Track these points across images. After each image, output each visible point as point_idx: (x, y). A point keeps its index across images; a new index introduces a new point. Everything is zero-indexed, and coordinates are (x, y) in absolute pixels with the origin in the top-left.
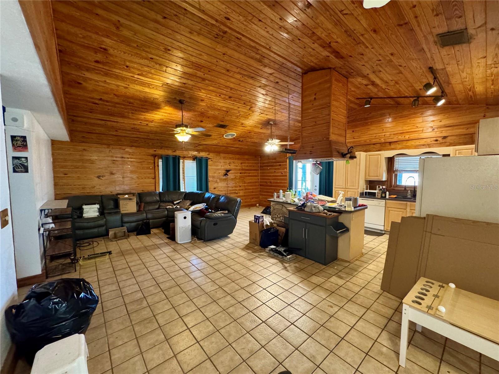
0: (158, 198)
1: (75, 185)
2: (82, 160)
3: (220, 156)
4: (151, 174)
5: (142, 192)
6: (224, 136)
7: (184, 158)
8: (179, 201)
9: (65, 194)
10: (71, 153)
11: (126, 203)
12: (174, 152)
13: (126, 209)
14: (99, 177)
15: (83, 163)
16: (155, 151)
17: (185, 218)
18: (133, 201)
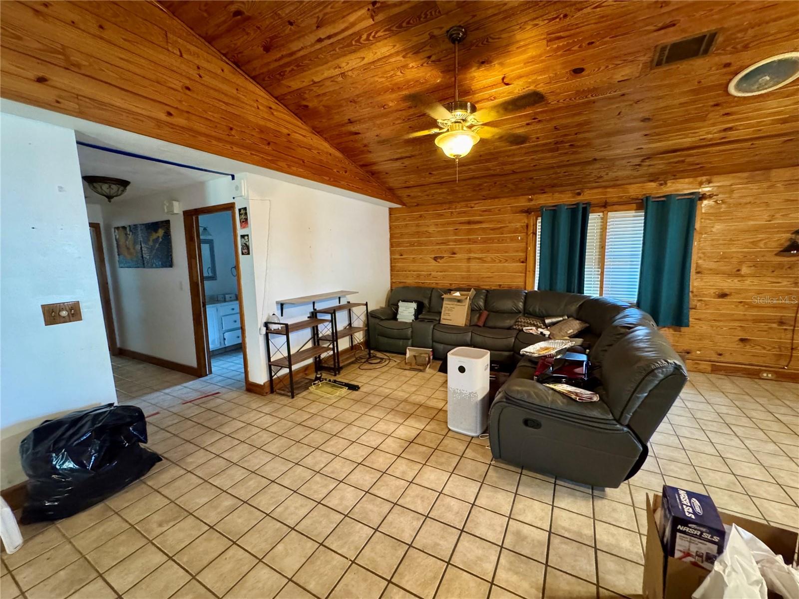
0: (521, 305)
1: (409, 271)
2: (418, 234)
3: (768, 179)
4: (517, 251)
5: (498, 288)
6: (732, 89)
7: (605, 206)
8: (561, 319)
9: (400, 282)
10: (407, 224)
11: (452, 306)
12: (579, 194)
13: (448, 318)
14: (435, 259)
15: (419, 237)
16: (531, 200)
17: (462, 369)
18: (464, 304)
